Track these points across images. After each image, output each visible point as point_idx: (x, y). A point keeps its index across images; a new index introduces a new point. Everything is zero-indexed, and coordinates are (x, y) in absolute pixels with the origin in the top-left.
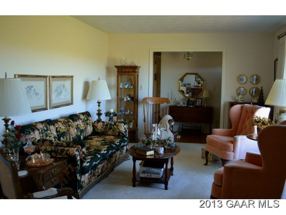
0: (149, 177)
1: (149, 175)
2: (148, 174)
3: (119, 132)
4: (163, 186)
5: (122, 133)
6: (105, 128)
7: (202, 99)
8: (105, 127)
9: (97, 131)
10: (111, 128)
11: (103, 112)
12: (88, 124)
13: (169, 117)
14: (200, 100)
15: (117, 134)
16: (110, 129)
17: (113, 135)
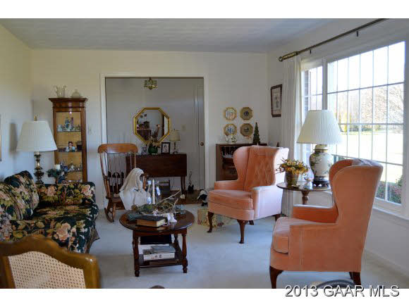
0: (158, 258)
1: (158, 255)
2: (155, 255)
3: (83, 199)
4: (180, 267)
5: (89, 200)
6: (61, 194)
7: (169, 143)
8: (59, 192)
9: (46, 200)
10: (70, 194)
11: (45, 170)
12: (32, 191)
13: (140, 171)
14: (167, 145)
15: (81, 201)
16: (69, 196)
17: (74, 205)
